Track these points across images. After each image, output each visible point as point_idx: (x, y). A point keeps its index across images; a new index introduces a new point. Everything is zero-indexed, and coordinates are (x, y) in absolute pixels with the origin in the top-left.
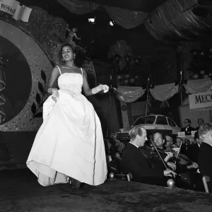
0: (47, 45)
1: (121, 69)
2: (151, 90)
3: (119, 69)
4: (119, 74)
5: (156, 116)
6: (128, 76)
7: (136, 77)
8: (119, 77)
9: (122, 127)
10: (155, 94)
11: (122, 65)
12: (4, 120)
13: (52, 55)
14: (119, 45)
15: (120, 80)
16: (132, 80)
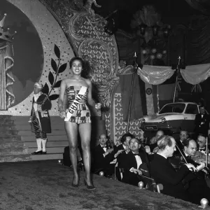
0: (61, 13)
1: (147, 41)
2: (181, 71)
3: (145, 42)
4: (144, 47)
5: (186, 104)
6: (154, 51)
7: (165, 52)
8: (144, 52)
9: (145, 114)
10: (185, 75)
11: (148, 36)
12: (13, 102)
13: (67, 26)
14: (146, 12)
15: (145, 55)
16: (159, 56)
